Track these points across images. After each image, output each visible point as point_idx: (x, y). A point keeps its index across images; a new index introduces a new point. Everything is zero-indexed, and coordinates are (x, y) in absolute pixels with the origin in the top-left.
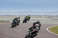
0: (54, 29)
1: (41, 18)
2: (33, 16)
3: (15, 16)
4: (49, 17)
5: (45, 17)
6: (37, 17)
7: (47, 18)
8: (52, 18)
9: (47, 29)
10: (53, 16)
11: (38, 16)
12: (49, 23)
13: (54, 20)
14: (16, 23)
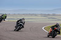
2: (28, 14)
3: (9, 14)
4: (45, 15)
5: (41, 16)
6: (32, 16)
7: (43, 17)
8: (48, 16)
10: (49, 14)
11: (33, 14)
12: (45, 22)
13: (50, 19)
14: (21, 25)
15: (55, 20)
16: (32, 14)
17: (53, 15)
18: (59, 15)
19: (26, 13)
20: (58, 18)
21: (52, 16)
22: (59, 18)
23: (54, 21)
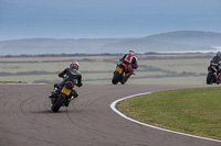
0: (139, 105)
1: (89, 63)
2: (57, 56)
5: (105, 61)
9: (113, 106)
15: (154, 73)
16: (74, 53)
17: (150, 58)
18: (171, 58)
19: (50, 53)
20: (167, 68)
21: (145, 59)
22: (172, 69)
23: (152, 77)
